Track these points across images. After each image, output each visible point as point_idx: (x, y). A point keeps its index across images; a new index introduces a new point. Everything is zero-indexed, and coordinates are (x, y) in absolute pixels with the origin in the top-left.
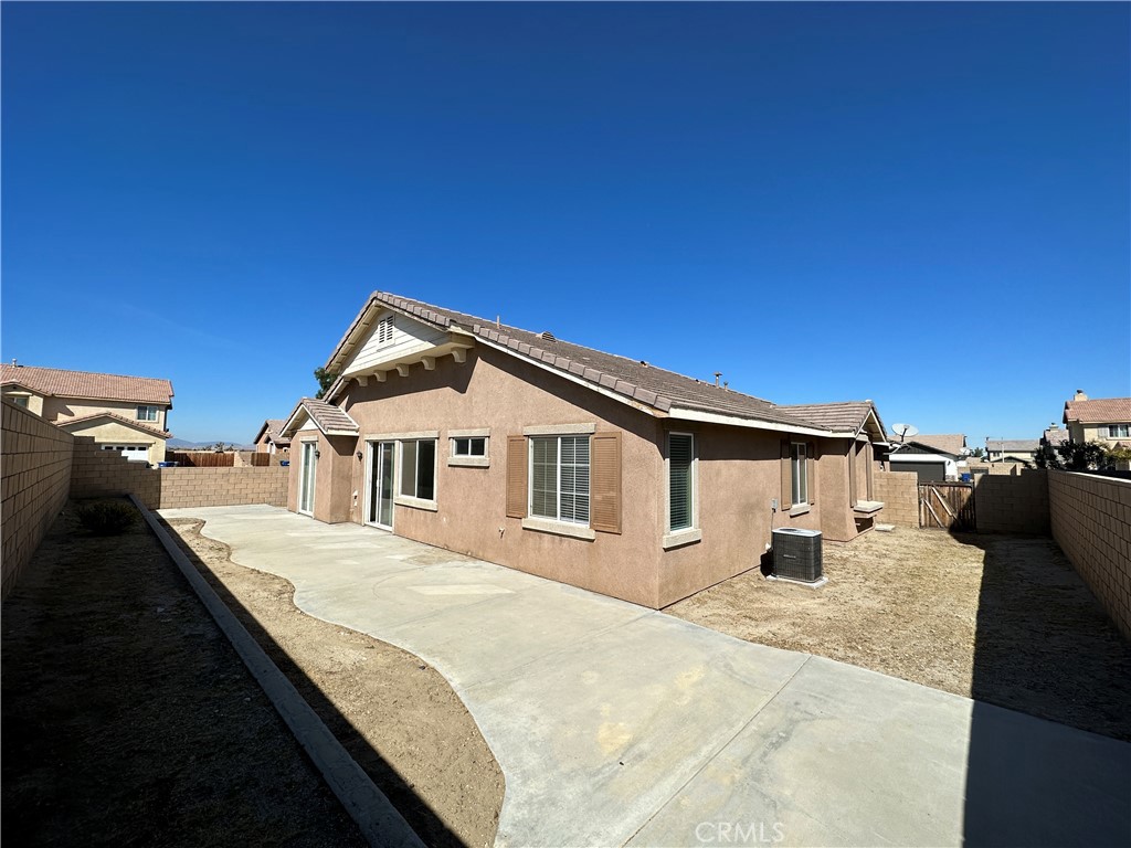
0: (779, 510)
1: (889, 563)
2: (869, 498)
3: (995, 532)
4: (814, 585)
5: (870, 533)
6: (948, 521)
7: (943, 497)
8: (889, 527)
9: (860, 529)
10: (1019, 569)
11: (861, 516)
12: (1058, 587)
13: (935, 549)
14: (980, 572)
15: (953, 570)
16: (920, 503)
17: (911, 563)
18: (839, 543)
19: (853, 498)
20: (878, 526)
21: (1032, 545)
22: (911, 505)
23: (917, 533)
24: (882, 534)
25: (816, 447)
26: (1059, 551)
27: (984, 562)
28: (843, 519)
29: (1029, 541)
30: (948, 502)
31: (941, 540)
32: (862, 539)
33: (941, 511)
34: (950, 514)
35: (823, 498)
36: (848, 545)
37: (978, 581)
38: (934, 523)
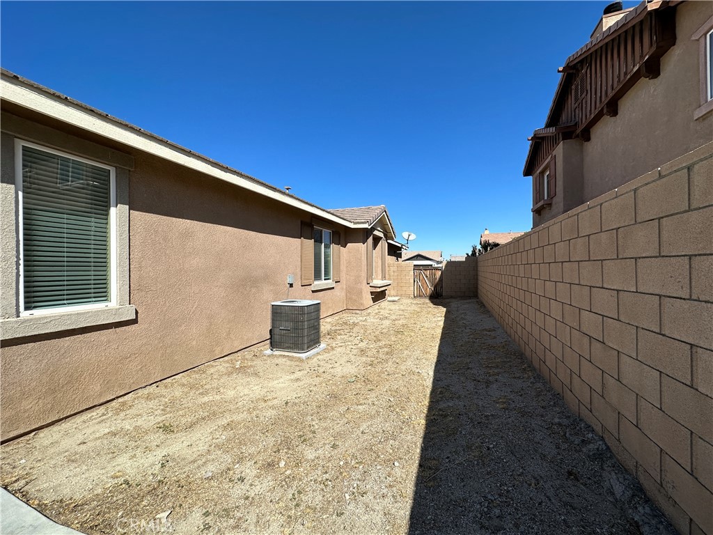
0: (297, 285)
1: (387, 323)
2: (384, 278)
3: (452, 297)
4: (303, 356)
5: (383, 304)
6: (429, 292)
7: (427, 277)
8: (396, 299)
9: (375, 300)
10: (464, 319)
11: (374, 290)
12: (486, 330)
13: (419, 310)
14: (442, 324)
15: (426, 325)
16: (414, 281)
17: (400, 322)
18: (358, 312)
19: (370, 276)
20: (389, 299)
21: (469, 303)
22: (410, 283)
23: (412, 301)
24: (391, 303)
25: (343, 235)
26: (482, 305)
27: (445, 316)
28: (360, 292)
29: (468, 301)
30: (430, 281)
31: (423, 304)
32: (377, 307)
33: (425, 286)
34: (429, 289)
35: (348, 277)
36: (364, 313)
37: (439, 332)
38: (421, 294)
